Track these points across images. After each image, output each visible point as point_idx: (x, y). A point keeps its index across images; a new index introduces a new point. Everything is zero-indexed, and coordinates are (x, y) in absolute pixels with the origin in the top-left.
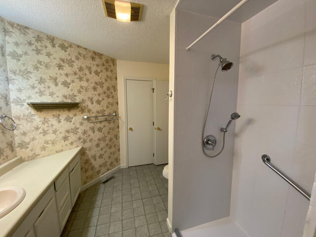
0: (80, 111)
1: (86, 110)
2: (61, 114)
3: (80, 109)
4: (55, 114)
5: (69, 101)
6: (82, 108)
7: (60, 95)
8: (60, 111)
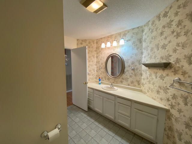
0: (172, 72)
1: (180, 72)
2: (158, 72)
3: (173, 70)
4: (155, 71)
5: (164, 61)
6: (175, 69)
7: (159, 57)
8: (157, 69)
